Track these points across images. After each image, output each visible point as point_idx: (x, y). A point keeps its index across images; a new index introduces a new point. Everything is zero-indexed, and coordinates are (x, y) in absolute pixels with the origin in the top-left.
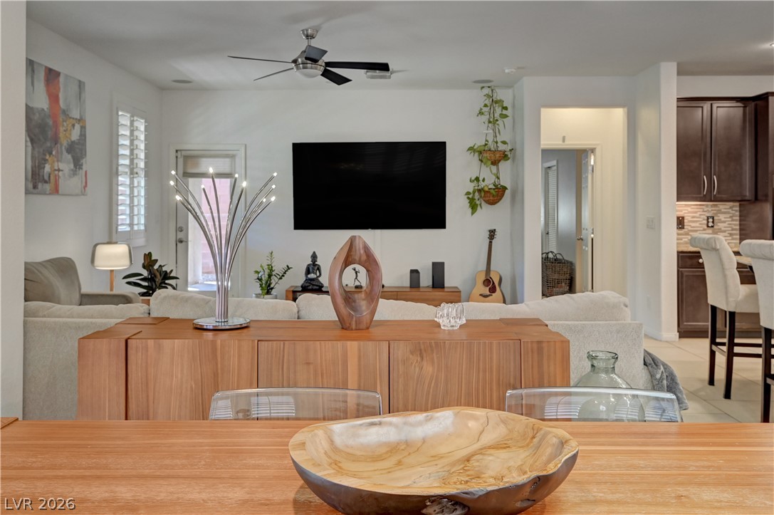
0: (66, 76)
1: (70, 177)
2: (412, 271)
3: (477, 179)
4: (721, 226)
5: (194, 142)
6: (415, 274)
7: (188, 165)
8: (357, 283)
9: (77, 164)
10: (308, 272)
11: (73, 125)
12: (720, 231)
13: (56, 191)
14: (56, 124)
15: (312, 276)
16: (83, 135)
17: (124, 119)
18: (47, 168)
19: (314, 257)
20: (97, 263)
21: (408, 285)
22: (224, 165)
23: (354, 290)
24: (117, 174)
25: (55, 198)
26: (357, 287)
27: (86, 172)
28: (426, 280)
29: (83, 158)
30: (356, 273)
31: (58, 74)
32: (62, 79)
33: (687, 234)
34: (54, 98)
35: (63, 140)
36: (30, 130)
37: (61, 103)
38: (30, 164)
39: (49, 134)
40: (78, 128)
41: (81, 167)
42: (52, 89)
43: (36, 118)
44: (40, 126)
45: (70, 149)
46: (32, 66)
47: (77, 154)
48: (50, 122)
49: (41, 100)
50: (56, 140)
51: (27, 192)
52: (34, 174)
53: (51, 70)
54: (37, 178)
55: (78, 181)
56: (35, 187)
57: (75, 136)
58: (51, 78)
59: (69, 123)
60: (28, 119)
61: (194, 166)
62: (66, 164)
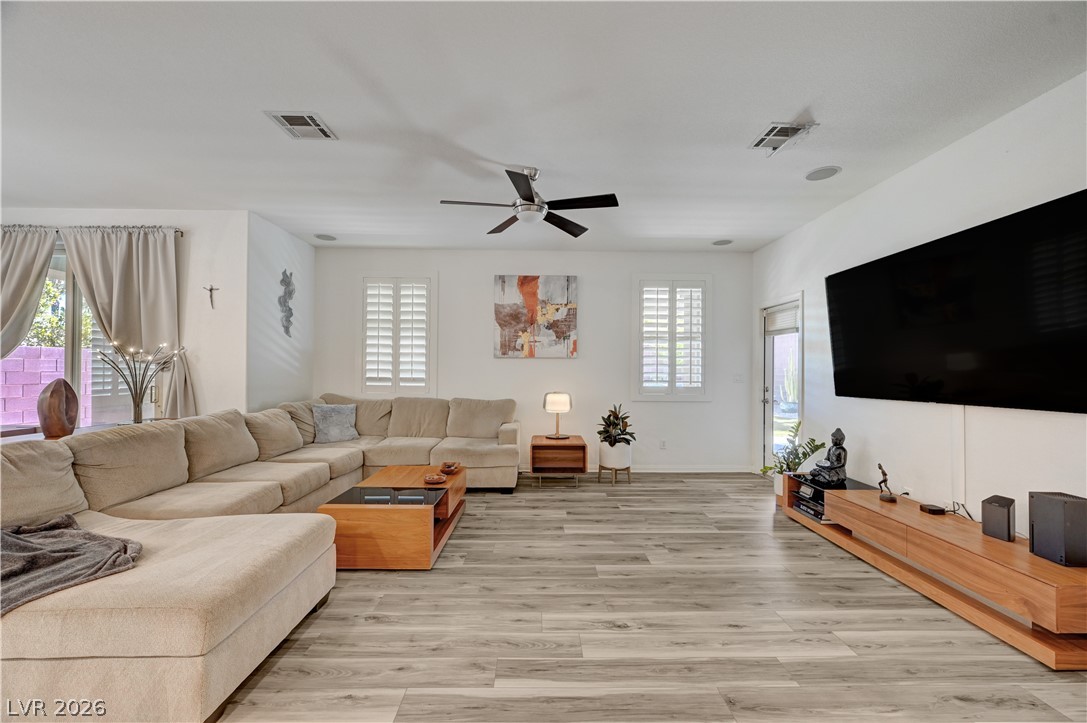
0: (548, 279)
1: (551, 345)
5: (770, 298)
7: (768, 322)
9: (562, 336)
11: (557, 310)
13: (531, 355)
14: (533, 312)
15: (824, 463)
16: (572, 315)
18: (520, 341)
20: (547, 407)
24: (640, 340)
25: (532, 359)
27: (575, 343)
29: (569, 331)
30: (884, 474)
31: (536, 278)
32: (540, 281)
34: (530, 295)
35: (541, 320)
36: (498, 318)
37: (541, 296)
38: (498, 340)
39: (523, 319)
40: (563, 312)
41: (566, 338)
42: (527, 288)
43: (507, 310)
44: (511, 315)
45: (552, 326)
46: (502, 279)
47: (561, 330)
48: (525, 311)
49: (513, 297)
50: (532, 321)
51: (496, 357)
52: (503, 346)
53: (526, 277)
54: (507, 348)
55: (562, 348)
56: (504, 354)
57: (561, 315)
58: (527, 282)
59: (550, 309)
60: (497, 312)
61: (773, 323)
62: (546, 337)
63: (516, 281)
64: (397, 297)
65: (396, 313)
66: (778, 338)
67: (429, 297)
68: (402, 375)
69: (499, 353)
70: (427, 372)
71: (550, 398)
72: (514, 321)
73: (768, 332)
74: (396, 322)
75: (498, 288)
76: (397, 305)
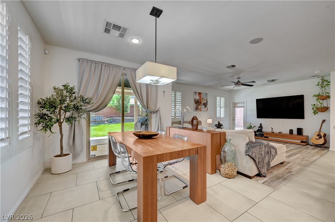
0: (203, 93)
2: (290, 130)
3: (315, 105)
5: (236, 101)
6: (291, 131)
7: (235, 105)
8: (272, 131)
9: (205, 106)
10: (259, 128)
13: (201, 111)
14: (201, 101)
15: (260, 128)
16: (207, 102)
17: (218, 98)
18: (199, 107)
19: (261, 124)
20: (207, 123)
21: (289, 133)
22: (242, 105)
23: (271, 133)
24: (216, 108)
25: (201, 112)
26: (272, 132)
27: (207, 108)
28: (295, 132)
29: (207, 105)
30: (272, 129)
31: (201, 93)
32: (202, 94)
34: (200, 97)
35: (202, 103)
36: (195, 102)
37: (202, 97)
38: (195, 107)
39: (199, 102)
40: (206, 101)
42: (200, 95)
43: (196, 100)
44: (197, 101)
45: (204, 104)
46: (196, 92)
47: (205, 105)
48: (199, 100)
49: (197, 97)
50: (201, 103)
51: (194, 111)
52: (196, 108)
54: (197, 109)
55: (205, 109)
57: (205, 102)
58: (200, 94)
59: (204, 100)
60: (195, 100)
61: (237, 105)
62: (203, 107)
63: (198, 94)
64: (175, 95)
65: (175, 99)
67: (182, 95)
68: (177, 115)
69: (195, 110)
71: (207, 120)
72: (198, 102)
73: (235, 107)
74: (175, 101)
75: (195, 95)
76: (175, 97)
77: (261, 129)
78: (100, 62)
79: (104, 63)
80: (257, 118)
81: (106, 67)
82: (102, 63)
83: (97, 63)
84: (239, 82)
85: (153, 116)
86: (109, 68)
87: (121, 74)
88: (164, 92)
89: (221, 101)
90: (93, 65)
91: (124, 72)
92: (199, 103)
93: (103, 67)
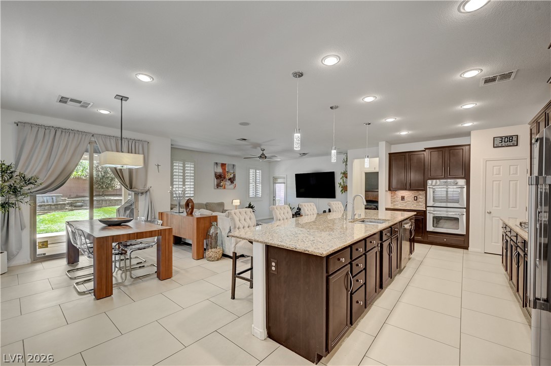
0: (228, 164)
1: (229, 185)
2: (324, 211)
4: (420, 200)
5: (276, 175)
7: (275, 180)
12: (420, 202)
13: (225, 188)
14: (225, 175)
16: (234, 176)
17: (251, 171)
18: (222, 184)
20: (233, 204)
22: (282, 180)
24: (249, 183)
25: (225, 190)
27: (235, 184)
29: (234, 181)
31: (225, 164)
33: (406, 203)
34: (224, 169)
35: (227, 178)
36: (216, 177)
37: (227, 170)
38: (216, 183)
40: (232, 175)
41: (233, 183)
42: (223, 167)
43: (218, 174)
45: (230, 179)
46: (217, 163)
47: (232, 180)
48: (223, 174)
49: (219, 170)
50: (225, 178)
51: (215, 189)
53: (223, 164)
54: (218, 186)
55: (232, 186)
56: (217, 188)
57: (231, 176)
58: (223, 165)
59: (229, 174)
60: (215, 174)
61: (277, 181)
62: (228, 183)
63: (220, 165)
64: (184, 167)
65: (184, 173)
66: (277, 185)
67: (194, 168)
68: (186, 195)
69: (216, 188)
70: (194, 194)
71: (234, 201)
72: (220, 177)
73: (275, 183)
74: (184, 176)
75: (216, 166)
76: (184, 170)
77: (299, 211)
78: (53, 127)
79: (59, 128)
80: (297, 197)
81: (63, 133)
82: (56, 129)
83: (46, 128)
84: (263, 154)
85: (141, 198)
86: (68, 134)
87: (87, 141)
88: (158, 165)
89: (255, 175)
90: (42, 132)
91: (93, 139)
92: (223, 178)
93: (58, 133)
